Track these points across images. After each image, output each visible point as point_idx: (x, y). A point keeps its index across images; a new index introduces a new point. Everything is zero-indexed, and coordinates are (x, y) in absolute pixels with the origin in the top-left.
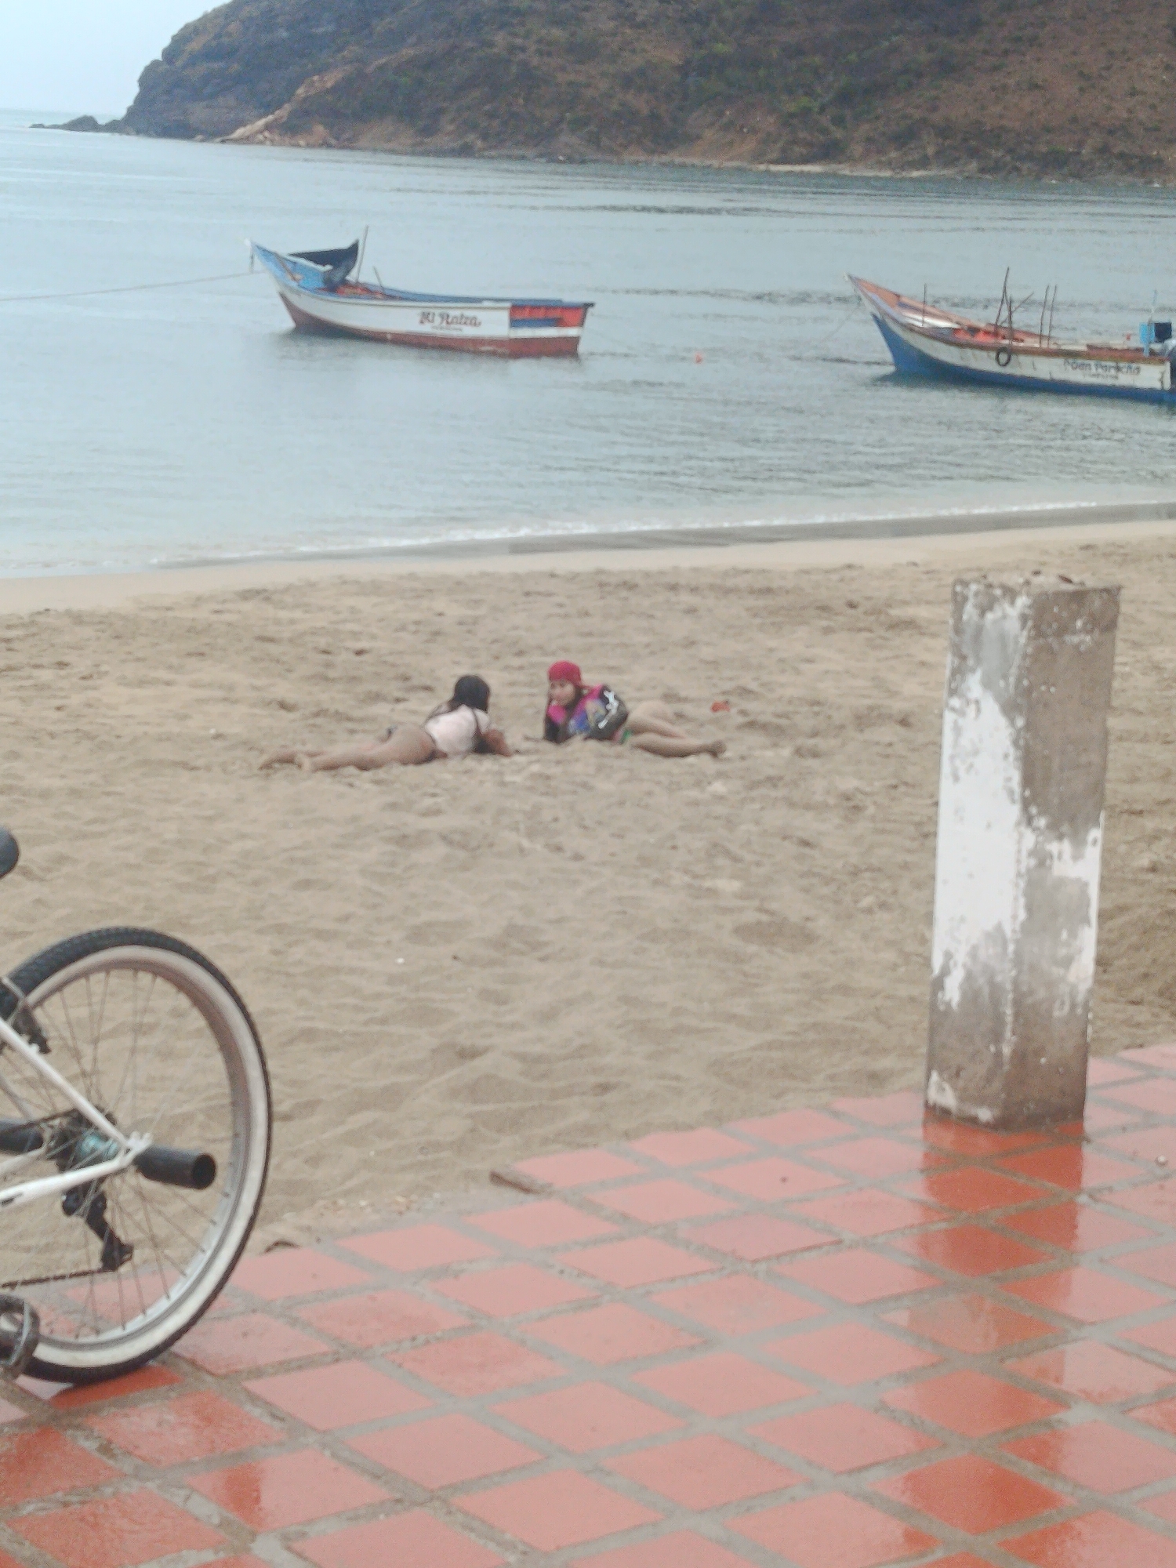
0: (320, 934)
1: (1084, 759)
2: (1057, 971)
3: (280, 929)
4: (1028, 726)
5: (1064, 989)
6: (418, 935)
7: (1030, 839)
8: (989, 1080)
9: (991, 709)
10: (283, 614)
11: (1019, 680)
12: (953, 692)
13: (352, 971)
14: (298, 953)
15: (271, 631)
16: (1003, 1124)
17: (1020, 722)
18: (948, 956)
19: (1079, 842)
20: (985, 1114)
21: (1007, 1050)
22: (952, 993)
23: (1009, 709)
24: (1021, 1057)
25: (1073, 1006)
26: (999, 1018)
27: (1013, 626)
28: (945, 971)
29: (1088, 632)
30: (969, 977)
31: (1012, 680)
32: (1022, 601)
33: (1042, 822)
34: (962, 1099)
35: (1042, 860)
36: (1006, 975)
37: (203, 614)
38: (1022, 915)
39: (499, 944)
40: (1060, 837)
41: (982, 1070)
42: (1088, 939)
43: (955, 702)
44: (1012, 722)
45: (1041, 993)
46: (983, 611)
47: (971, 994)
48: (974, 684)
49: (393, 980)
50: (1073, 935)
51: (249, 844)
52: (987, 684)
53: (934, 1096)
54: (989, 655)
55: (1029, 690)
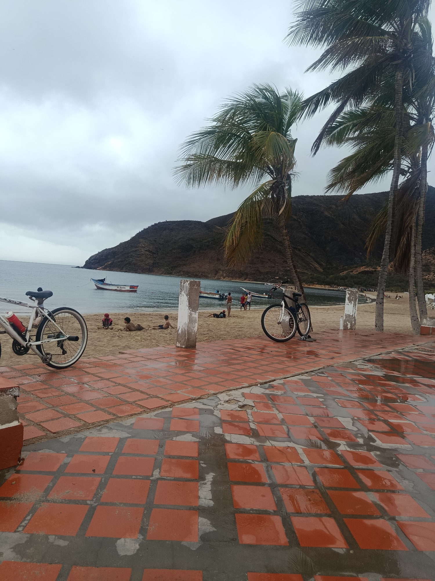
0: (101, 346)
1: (196, 302)
2: (193, 328)
3: (95, 346)
4: (189, 297)
5: (193, 331)
6: (113, 346)
7: (189, 311)
8: (184, 342)
9: (185, 295)
10: (100, 317)
11: (188, 291)
12: (180, 294)
13: (105, 350)
14: (98, 348)
15: (98, 319)
16: (186, 348)
17: (188, 297)
18: (179, 327)
19: (195, 312)
20: (184, 347)
21: (186, 338)
22: (180, 332)
23: (187, 295)
24: (188, 339)
25: (195, 333)
26: (185, 334)
27: (188, 285)
28: (179, 329)
29: (197, 286)
30: (182, 329)
32: (189, 282)
33: (191, 309)
34: (181, 345)
35: (191, 314)
36: (186, 329)
37: (88, 317)
38: (189, 321)
39: (124, 347)
40: (193, 312)
41: (183, 341)
42: (196, 324)
43: (180, 295)
45: (191, 331)
47: (182, 332)
48: (183, 293)
49: (110, 351)
50: (195, 324)
51: (92, 337)
52: (184, 293)
53: (177, 345)
54: (185, 289)
55: (189, 293)
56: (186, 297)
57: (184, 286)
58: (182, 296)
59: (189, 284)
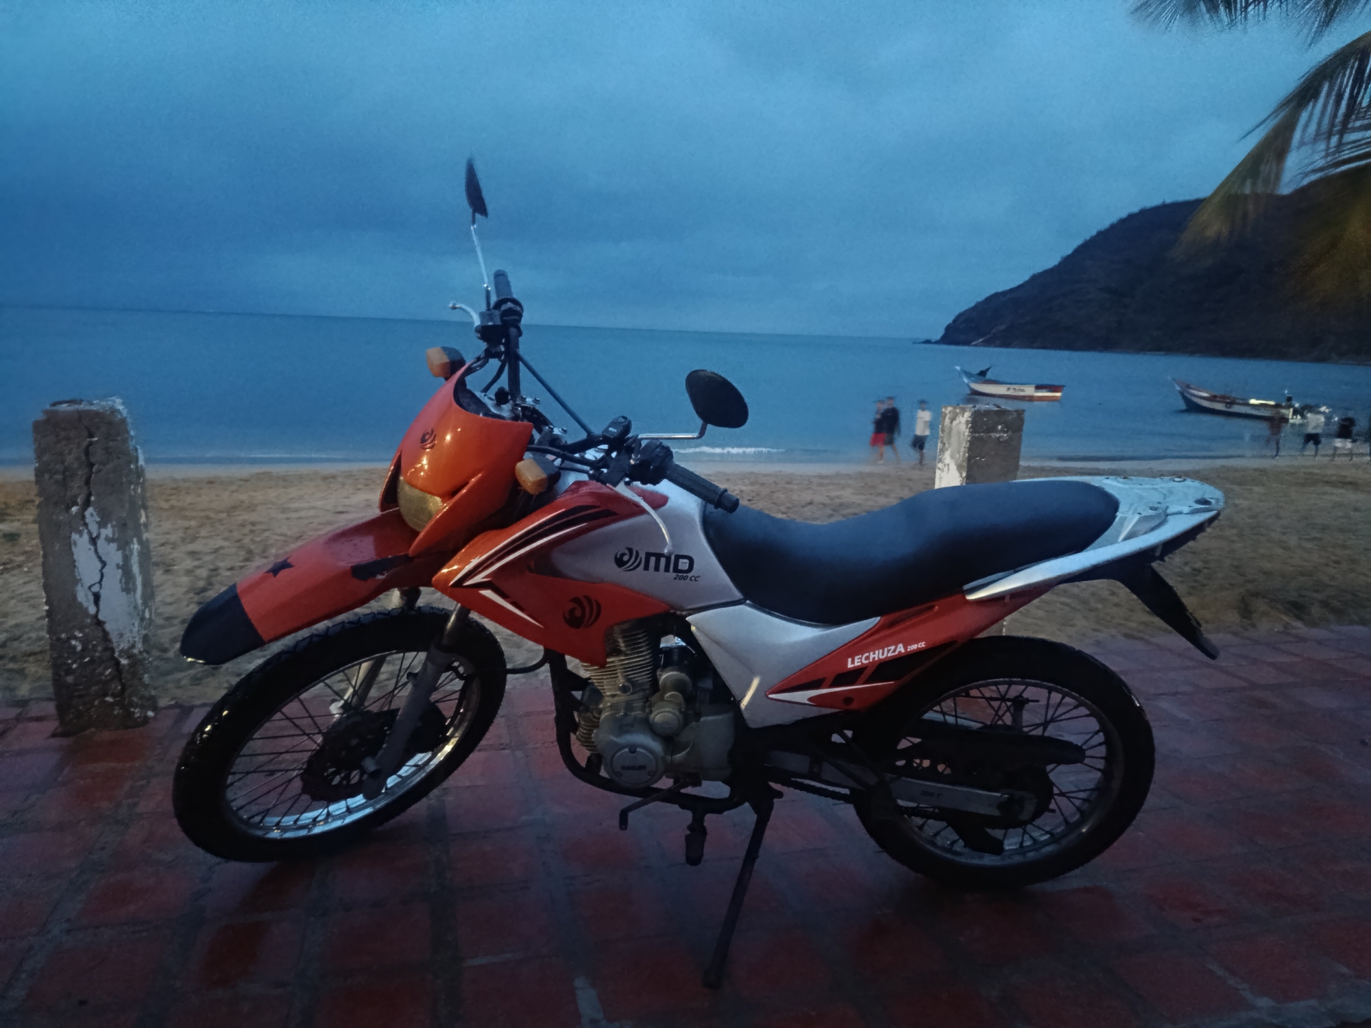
4: (967, 477)
9: (953, 467)
11: (964, 455)
12: (940, 461)
17: (964, 474)
23: (959, 468)
27: (963, 427)
29: (1005, 432)
31: (961, 453)
32: (967, 414)
43: (940, 465)
44: (961, 474)
46: (952, 420)
48: (947, 456)
52: (952, 457)
54: (954, 440)
55: (969, 459)
56: (957, 474)
57: (951, 429)
58: (946, 469)
59: (967, 422)
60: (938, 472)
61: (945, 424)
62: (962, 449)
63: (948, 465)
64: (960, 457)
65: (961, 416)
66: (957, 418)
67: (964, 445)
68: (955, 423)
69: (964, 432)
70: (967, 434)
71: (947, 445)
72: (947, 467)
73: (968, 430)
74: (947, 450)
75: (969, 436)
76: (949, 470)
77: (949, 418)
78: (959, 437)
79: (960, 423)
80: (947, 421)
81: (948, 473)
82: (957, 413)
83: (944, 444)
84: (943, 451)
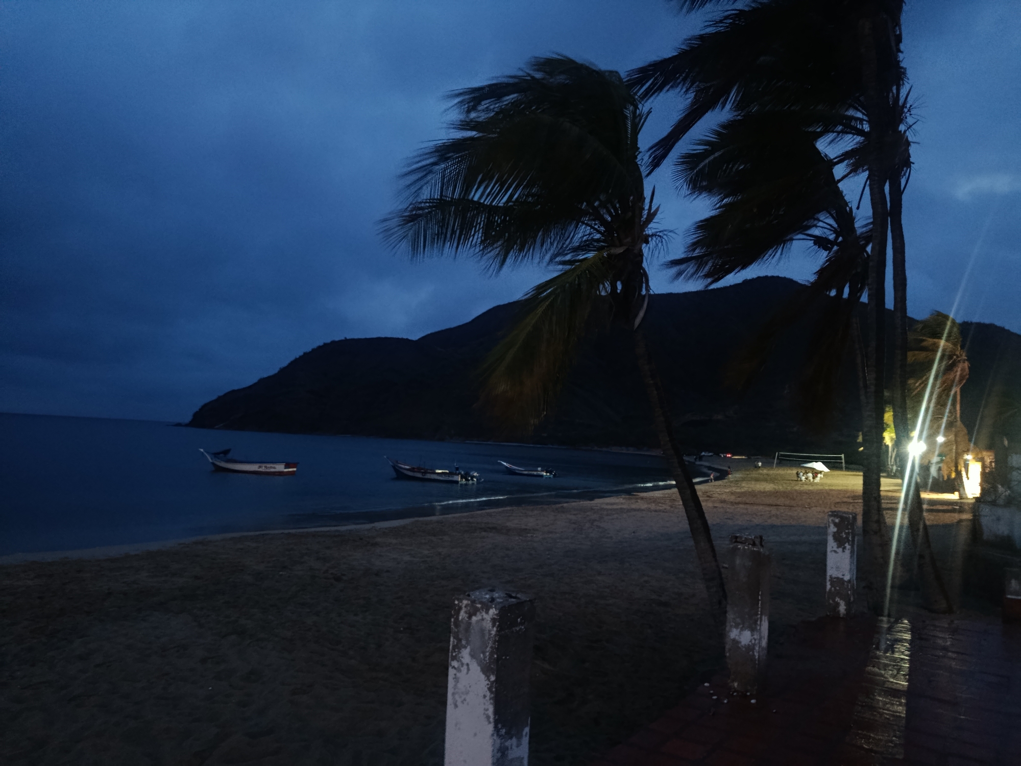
4: (496, 681)
7: (498, 742)
9: (475, 668)
11: (492, 654)
12: (454, 658)
17: (493, 678)
19: (519, 738)
23: (486, 670)
27: (488, 625)
29: (523, 624)
31: (488, 654)
32: (493, 611)
33: (504, 731)
35: (504, 752)
43: (455, 663)
44: (488, 679)
46: (470, 615)
48: (465, 654)
52: (473, 656)
55: (498, 659)
56: (483, 677)
57: (469, 624)
58: (464, 669)
59: (494, 620)
60: (451, 672)
61: (460, 618)
62: (488, 649)
63: (468, 665)
64: (485, 657)
65: (484, 614)
66: (478, 613)
67: (490, 644)
68: (474, 619)
69: (490, 631)
70: (493, 633)
71: (464, 642)
72: (465, 667)
73: (495, 629)
74: (465, 647)
75: (495, 635)
76: (468, 670)
77: (466, 612)
78: (483, 635)
79: (483, 619)
80: (463, 615)
81: (467, 673)
82: (477, 608)
83: (460, 640)
84: (458, 647)
